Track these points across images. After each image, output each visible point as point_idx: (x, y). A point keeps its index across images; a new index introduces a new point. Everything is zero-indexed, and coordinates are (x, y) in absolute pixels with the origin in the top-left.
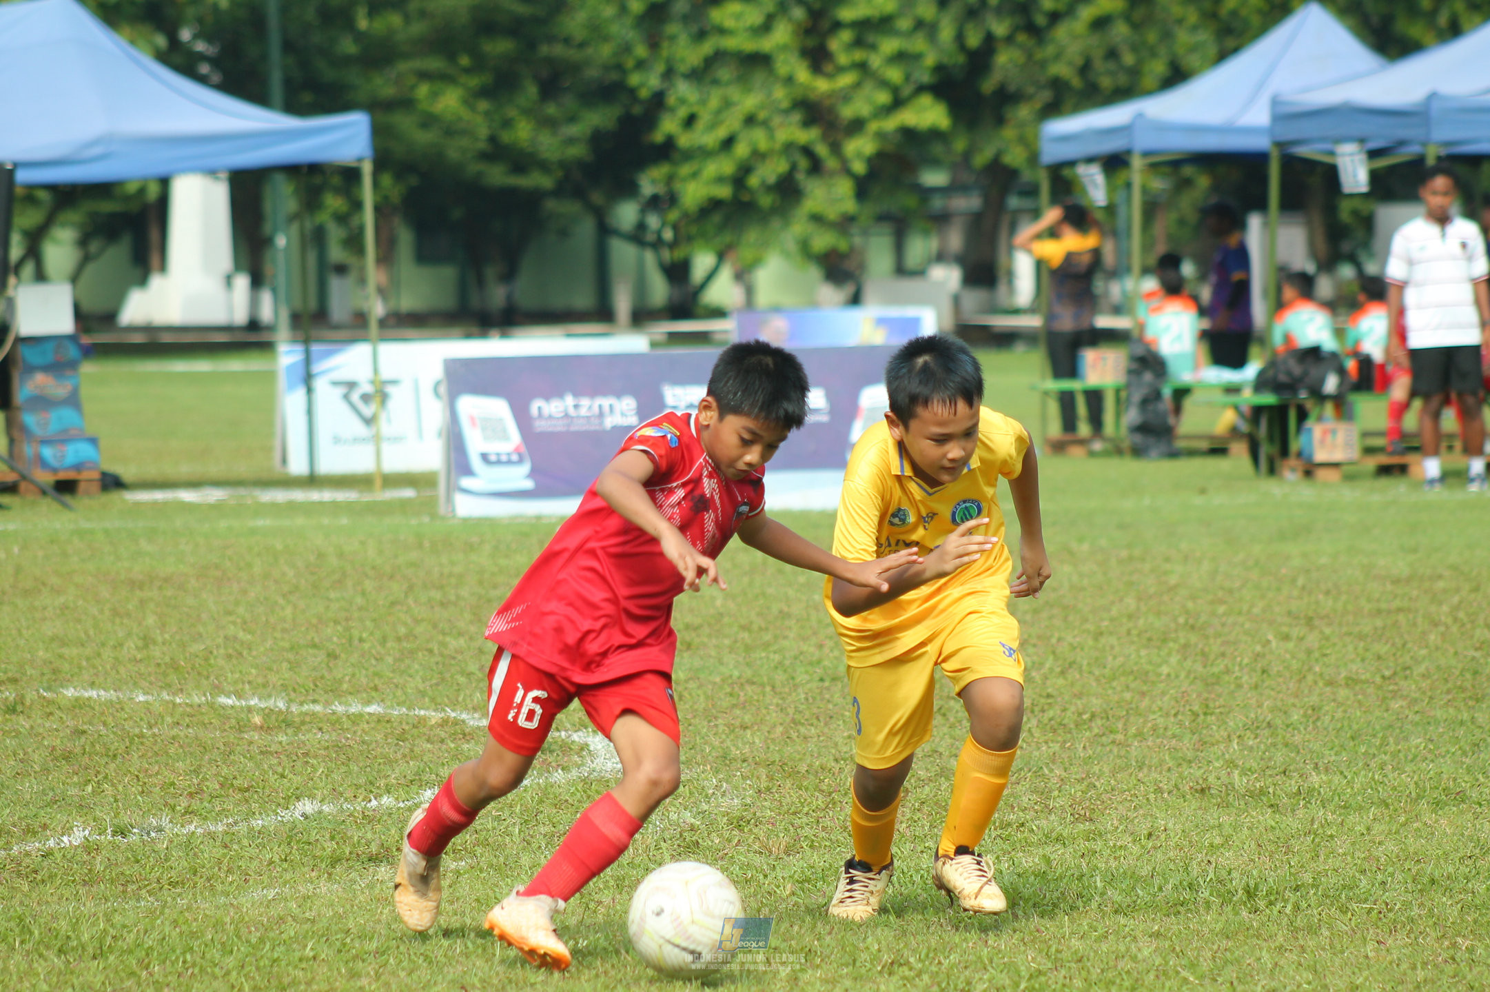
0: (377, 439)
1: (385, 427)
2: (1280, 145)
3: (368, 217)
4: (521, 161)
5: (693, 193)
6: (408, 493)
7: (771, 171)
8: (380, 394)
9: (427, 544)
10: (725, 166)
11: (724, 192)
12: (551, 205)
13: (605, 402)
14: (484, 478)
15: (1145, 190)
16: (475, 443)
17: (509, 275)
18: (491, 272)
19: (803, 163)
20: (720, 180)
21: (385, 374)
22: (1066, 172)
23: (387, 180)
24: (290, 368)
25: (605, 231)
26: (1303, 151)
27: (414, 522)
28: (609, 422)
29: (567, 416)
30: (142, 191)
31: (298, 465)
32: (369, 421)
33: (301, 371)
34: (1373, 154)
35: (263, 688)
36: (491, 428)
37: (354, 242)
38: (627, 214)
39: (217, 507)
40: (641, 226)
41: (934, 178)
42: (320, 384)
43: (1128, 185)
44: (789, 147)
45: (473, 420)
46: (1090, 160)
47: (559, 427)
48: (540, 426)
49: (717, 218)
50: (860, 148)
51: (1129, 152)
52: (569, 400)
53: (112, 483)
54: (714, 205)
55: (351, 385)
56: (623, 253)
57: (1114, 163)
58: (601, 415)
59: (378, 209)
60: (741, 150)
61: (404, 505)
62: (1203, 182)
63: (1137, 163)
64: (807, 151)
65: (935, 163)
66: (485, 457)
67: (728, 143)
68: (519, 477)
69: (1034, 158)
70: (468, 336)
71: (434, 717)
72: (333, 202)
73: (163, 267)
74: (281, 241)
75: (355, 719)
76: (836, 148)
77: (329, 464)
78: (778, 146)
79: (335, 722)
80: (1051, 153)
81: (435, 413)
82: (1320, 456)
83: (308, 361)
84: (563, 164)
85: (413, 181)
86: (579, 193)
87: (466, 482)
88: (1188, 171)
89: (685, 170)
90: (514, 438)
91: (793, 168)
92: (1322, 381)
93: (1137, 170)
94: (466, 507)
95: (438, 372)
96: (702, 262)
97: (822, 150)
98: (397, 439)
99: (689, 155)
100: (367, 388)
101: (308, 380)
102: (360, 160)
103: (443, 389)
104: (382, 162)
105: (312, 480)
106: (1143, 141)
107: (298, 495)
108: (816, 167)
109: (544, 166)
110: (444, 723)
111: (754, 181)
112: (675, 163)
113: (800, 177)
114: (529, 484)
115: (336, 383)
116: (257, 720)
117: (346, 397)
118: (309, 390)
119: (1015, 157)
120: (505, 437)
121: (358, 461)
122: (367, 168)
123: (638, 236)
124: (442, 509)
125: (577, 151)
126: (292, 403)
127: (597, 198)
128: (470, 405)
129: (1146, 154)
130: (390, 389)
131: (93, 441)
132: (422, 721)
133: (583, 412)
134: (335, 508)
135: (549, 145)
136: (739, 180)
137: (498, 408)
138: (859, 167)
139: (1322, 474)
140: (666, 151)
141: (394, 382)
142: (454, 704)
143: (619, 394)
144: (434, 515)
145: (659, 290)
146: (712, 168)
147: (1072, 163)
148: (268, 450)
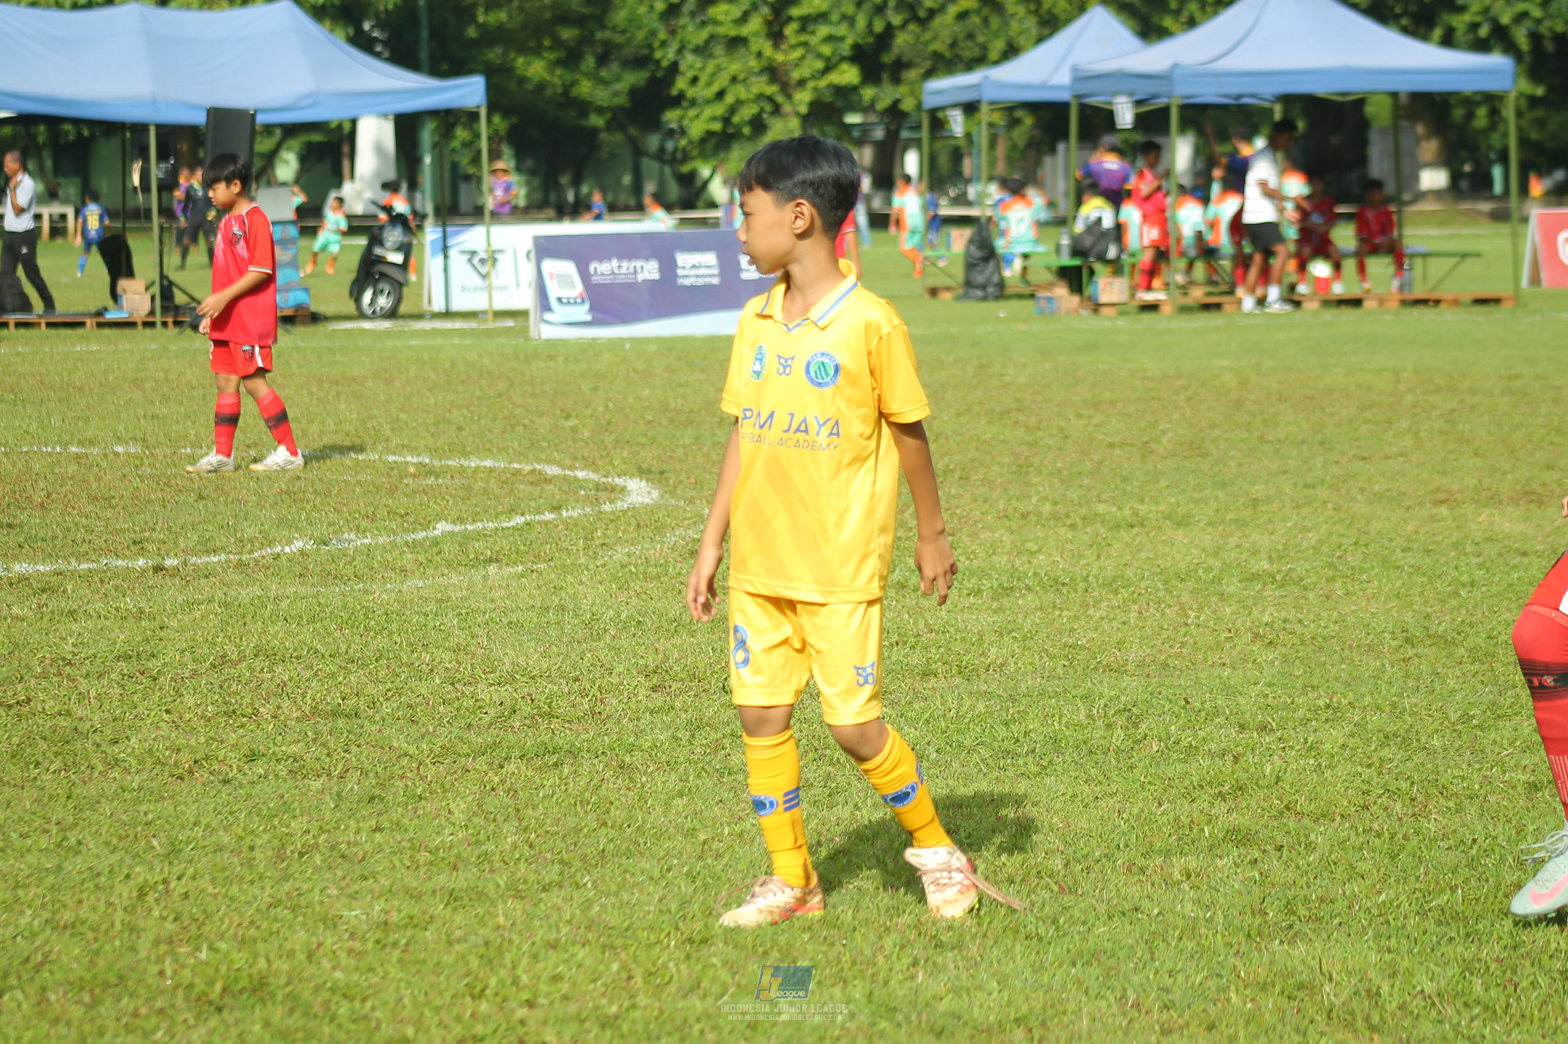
0: (490, 288)
1: (495, 280)
2: (1078, 97)
3: (484, 144)
4: (584, 107)
5: (697, 129)
6: (510, 323)
7: (747, 112)
8: (492, 259)
9: (522, 356)
10: (719, 109)
11: (717, 126)
12: (603, 136)
13: (638, 264)
14: (560, 313)
15: (991, 125)
16: (553, 291)
17: (576, 183)
18: (564, 180)
19: (768, 108)
20: (714, 119)
21: (495, 246)
22: (940, 115)
23: (497, 119)
24: (433, 242)
25: (638, 152)
26: (1092, 101)
27: (514, 342)
28: (640, 277)
29: (613, 273)
30: (340, 126)
31: (438, 305)
32: (484, 277)
33: (440, 244)
34: (1138, 103)
35: (415, 450)
36: (564, 280)
37: (476, 160)
38: (653, 142)
39: (386, 333)
40: (662, 150)
41: (853, 119)
42: (453, 253)
43: (979, 123)
44: (760, 97)
45: (551, 276)
46: (954, 106)
47: (608, 280)
48: (595, 279)
49: (711, 144)
50: (803, 98)
51: (979, 102)
52: (615, 263)
53: (315, 318)
54: (710, 134)
55: (473, 253)
56: (649, 165)
57: (970, 108)
58: (635, 272)
59: (490, 138)
60: (729, 99)
61: (507, 331)
62: (1029, 121)
63: (984, 109)
64: (770, 99)
65: (853, 108)
66: (560, 300)
67: (721, 95)
68: (582, 313)
69: (919, 106)
70: (549, 220)
71: (527, 468)
72: (461, 134)
73: (352, 176)
74: (427, 160)
75: (476, 470)
76: (789, 97)
77: (458, 305)
78: (752, 97)
79: (462, 470)
80: (930, 102)
81: (528, 271)
82: (1103, 299)
83: (445, 238)
84: (610, 109)
85: (514, 120)
86: (622, 128)
87: (547, 316)
88: (1019, 113)
89: (692, 113)
90: (579, 287)
91: (762, 110)
92: (1106, 251)
93: (984, 115)
94: (547, 332)
95: (529, 245)
96: (705, 171)
97: (780, 99)
98: (503, 288)
99: (693, 103)
100: (484, 256)
101: (445, 249)
102: (478, 107)
103: (533, 255)
104: (493, 107)
105: (448, 315)
106: (988, 94)
107: (438, 324)
108: (777, 110)
109: (600, 110)
110: (533, 472)
111: (736, 119)
112: (686, 109)
113: (765, 116)
114: (588, 318)
115: (463, 252)
116: (412, 470)
117: (470, 260)
118: (446, 257)
119: (907, 105)
120: (573, 286)
121: (477, 302)
122: (483, 112)
123: (660, 155)
124: (533, 333)
125: (622, 100)
126: (433, 265)
127: (633, 131)
128: (549, 266)
129: (992, 103)
130: (498, 256)
131: (306, 290)
132: (518, 472)
133: (624, 271)
134: (462, 333)
135: (602, 96)
136: (726, 121)
137: (568, 268)
138: (803, 109)
139: (1104, 311)
140: (678, 101)
141: (501, 251)
142: (539, 460)
143: (647, 258)
144: (527, 338)
145: (674, 190)
146: (708, 112)
147: (943, 108)
148: (420, 296)
